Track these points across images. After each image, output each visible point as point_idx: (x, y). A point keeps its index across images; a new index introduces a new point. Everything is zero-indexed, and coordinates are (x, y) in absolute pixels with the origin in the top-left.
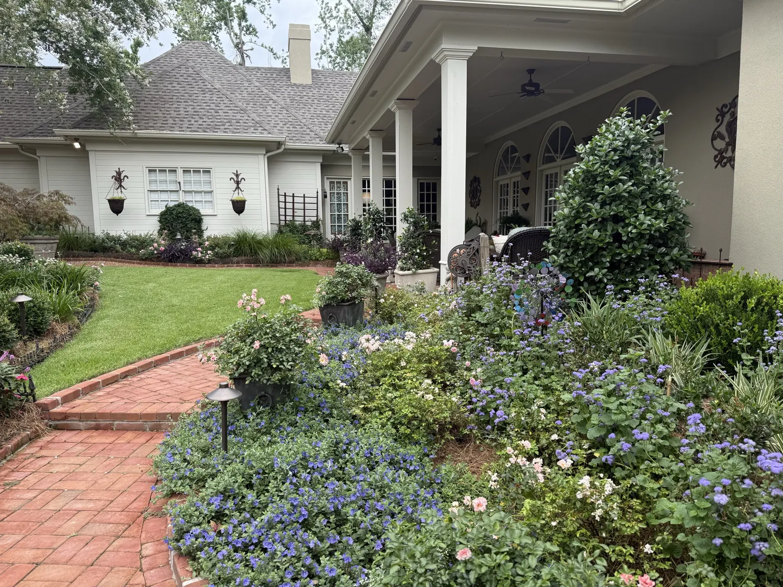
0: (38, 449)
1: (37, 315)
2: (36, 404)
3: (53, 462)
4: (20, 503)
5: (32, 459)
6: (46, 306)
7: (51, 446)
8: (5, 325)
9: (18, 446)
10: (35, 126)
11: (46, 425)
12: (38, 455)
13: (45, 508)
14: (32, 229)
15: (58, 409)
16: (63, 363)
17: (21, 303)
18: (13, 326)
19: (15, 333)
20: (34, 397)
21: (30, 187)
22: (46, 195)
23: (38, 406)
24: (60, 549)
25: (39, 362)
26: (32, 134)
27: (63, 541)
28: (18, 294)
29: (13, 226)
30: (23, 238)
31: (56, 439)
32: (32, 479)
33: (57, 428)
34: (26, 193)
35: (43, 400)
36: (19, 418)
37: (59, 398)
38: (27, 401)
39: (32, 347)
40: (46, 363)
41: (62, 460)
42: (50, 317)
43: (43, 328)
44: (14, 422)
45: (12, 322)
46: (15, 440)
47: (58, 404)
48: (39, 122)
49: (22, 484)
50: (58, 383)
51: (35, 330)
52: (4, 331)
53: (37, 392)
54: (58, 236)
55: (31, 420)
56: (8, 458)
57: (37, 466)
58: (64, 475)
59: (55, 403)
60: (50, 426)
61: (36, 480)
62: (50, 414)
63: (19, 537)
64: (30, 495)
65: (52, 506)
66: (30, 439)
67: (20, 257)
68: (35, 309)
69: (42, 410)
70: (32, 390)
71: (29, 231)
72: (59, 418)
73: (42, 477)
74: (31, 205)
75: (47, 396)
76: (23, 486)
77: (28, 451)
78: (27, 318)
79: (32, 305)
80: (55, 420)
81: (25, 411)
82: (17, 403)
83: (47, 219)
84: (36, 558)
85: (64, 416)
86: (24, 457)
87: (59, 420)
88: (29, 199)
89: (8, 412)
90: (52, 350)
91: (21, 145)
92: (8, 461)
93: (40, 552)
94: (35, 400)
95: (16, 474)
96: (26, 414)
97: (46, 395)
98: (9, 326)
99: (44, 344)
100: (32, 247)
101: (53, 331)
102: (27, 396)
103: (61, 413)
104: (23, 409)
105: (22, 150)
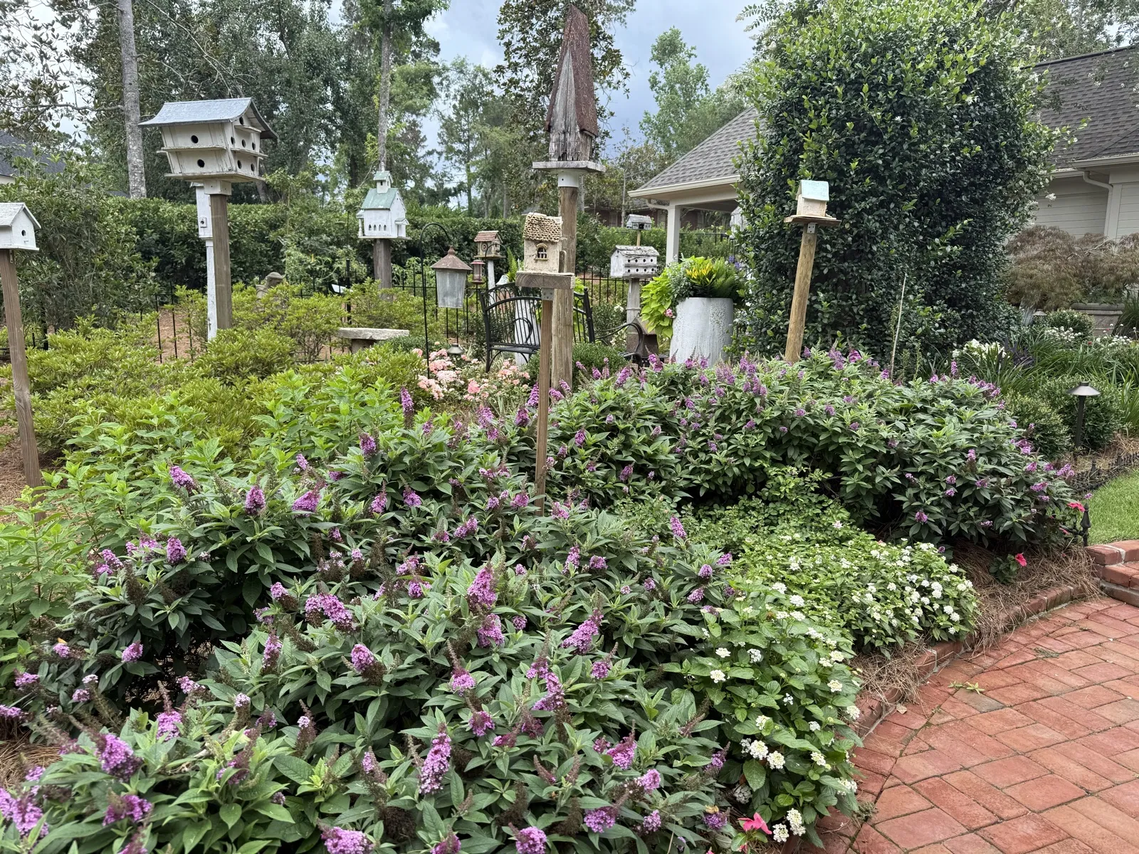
0: (1082, 617)
1: (1098, 419)
2: (1089, 551)
3: (1106, 645)
4: (1059, 687)
5: (1074, 629)
6: (1115, 407)
7: (1101, 618)
8: (1057, 425)
9: (1055, 602)
10: (1115, 139)
11: (1097, 584)
12: (1084, 626)
13: (1097, 710)
14: (1086, 293)
15: (1119, 567)
16: (1128, 498)
17: (1082, 398)
18: (1065, 429)
19: (1067, 440)
20: (1085, 539)
21: (1094, 232)
22: (1118, 241)
23: (1091, 553)
24: (1122, 787)
25: (1092, 488)
26: (1108, 151)
27: (1128, 778)
28: (1081, 384)
29: (1063, 287)
30: (1073, 305)
31: (1111, 612)
32: (1076, 659)
33: (1111, 595)
34: (1089, 240)
35: (1097, 547)
36: (1061, 564)
37: (1123, 551)
38: (1075, 542)
39: (1085, 465)
40: (1102, 492)
41: (1118, 647)
42: (1116, 424)
43: (1103, 440)
44: (1055, 568)
45: (1065, 423)
46: (1054, 593)
47: (1120, 560)
48: (1121, 132)
49: (1061, 659)
50: (1121, 527)
51: (1091, 440)
52: (1054, 434)
53: (1091, 532)
54: (1123, 305)
55: (1076, 573)
56: (1042, 614)
57: (1082, 642)
58: (1124, 673)
59: (1116, 557)
60: (1102, 588)
61: (1082, 663)
62: (1106, 571)
63: (1060, 738)
64: (1075, 682)
65: (1107, 712)
66: (1072, 599)
67: (1075, 331)
68: (1098, 409)
69: (1096, 562)
70: (1085, 529)
71: (1080, 296)
72: (1119, 581)
73: (1091, 661)
74: (1092, 258)
75: (1104, 542)
76: (1062, 663)
77: (1067, 615)
78: (1084, 421)
79: (1095, 402)
80: (1111, 582)
81: (1070, 554)
82: (1061, 542)
83: (1112, 278)
84: (1084, 781)
85: (1127, 581)
86: (1063, 621)
87: (1117, 585)
88: (1090, 248)
89: (1047, 550)
90: (1113, 474)
91: (1088, 170)
92: (1041, 618)
93: (1091, 775)
94: (1086, 544)
95: (1051, 641)
96: (1071, 561)
97: (1103, 540)
98: (1060, 428)
99: (1103, 463)
100: (1093, 320)
101: (1115, 446)
102: (1075, 534)
103: (1123, 575)
104: (1067, 550)
105: (1089, 177)
